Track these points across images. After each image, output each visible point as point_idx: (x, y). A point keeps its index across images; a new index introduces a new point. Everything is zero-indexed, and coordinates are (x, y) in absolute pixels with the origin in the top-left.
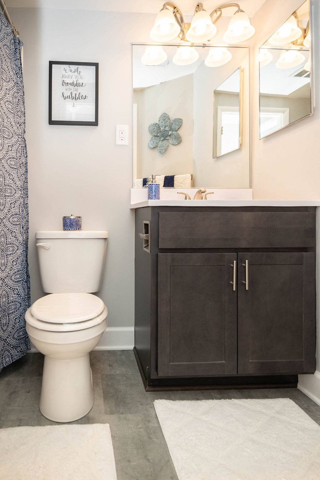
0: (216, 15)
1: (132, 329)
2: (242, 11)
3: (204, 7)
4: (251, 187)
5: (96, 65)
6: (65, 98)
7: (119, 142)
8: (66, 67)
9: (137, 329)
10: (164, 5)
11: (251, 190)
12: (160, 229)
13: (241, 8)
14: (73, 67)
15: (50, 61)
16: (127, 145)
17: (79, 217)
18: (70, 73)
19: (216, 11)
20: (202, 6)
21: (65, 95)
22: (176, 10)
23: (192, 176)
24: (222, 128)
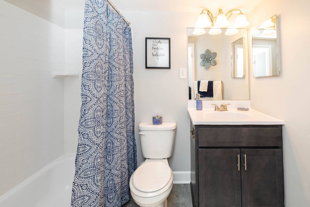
0: (229, 15)
1: (189, 172)
2: (242, 14)
3: (223, 12)
4: (250, 99)
5: (169, 39)
6: (154, 56)
7: (181, 77)
8: (154, 40)
9: (192, 172)
10: (203, 11)
11: (250, 101)
12: (199, 137)
13: (242, 12)
14: (158, 40)
15: (146, 38)
16: (185, 78)
17: (161, 118)
18: (156, 43)
19: (229, 12)
20: (222, 11)
21: (154, 54)
22: (209, 12)
23: (222, 82)
24: (237, 55)
